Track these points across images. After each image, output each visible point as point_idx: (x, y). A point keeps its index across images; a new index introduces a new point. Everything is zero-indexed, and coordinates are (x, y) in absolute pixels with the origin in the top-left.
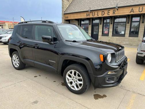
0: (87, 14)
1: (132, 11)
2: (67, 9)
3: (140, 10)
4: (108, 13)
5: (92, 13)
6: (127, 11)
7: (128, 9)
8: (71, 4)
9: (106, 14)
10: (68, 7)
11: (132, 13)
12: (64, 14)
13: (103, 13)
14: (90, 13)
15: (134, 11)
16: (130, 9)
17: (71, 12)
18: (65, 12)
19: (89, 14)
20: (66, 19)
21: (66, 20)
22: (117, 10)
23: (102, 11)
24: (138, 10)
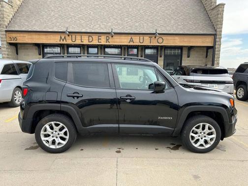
0: (61, 37)
1: (131, 40)
2: (10, 22)
3: (141, 41)
4: (99, 39)
5: (70, 36)
6: (125, 40)
7: (126, 37)
8: (16, 12)
9: (96, 40)
10: (12, 19)
11: (131, 44)
12: (6, 31)
13: (90, 38)
14: (67, 36)
15: (134, 41)
16: (129, 37)
17: (23, 29)
18: (6, 27)
19: (65, 38)
20: (11, 42)
21: (9, 43)
22: (112, 37)
23: (89, 36)
24: (138, 41)
